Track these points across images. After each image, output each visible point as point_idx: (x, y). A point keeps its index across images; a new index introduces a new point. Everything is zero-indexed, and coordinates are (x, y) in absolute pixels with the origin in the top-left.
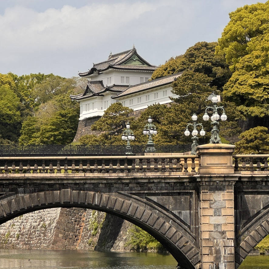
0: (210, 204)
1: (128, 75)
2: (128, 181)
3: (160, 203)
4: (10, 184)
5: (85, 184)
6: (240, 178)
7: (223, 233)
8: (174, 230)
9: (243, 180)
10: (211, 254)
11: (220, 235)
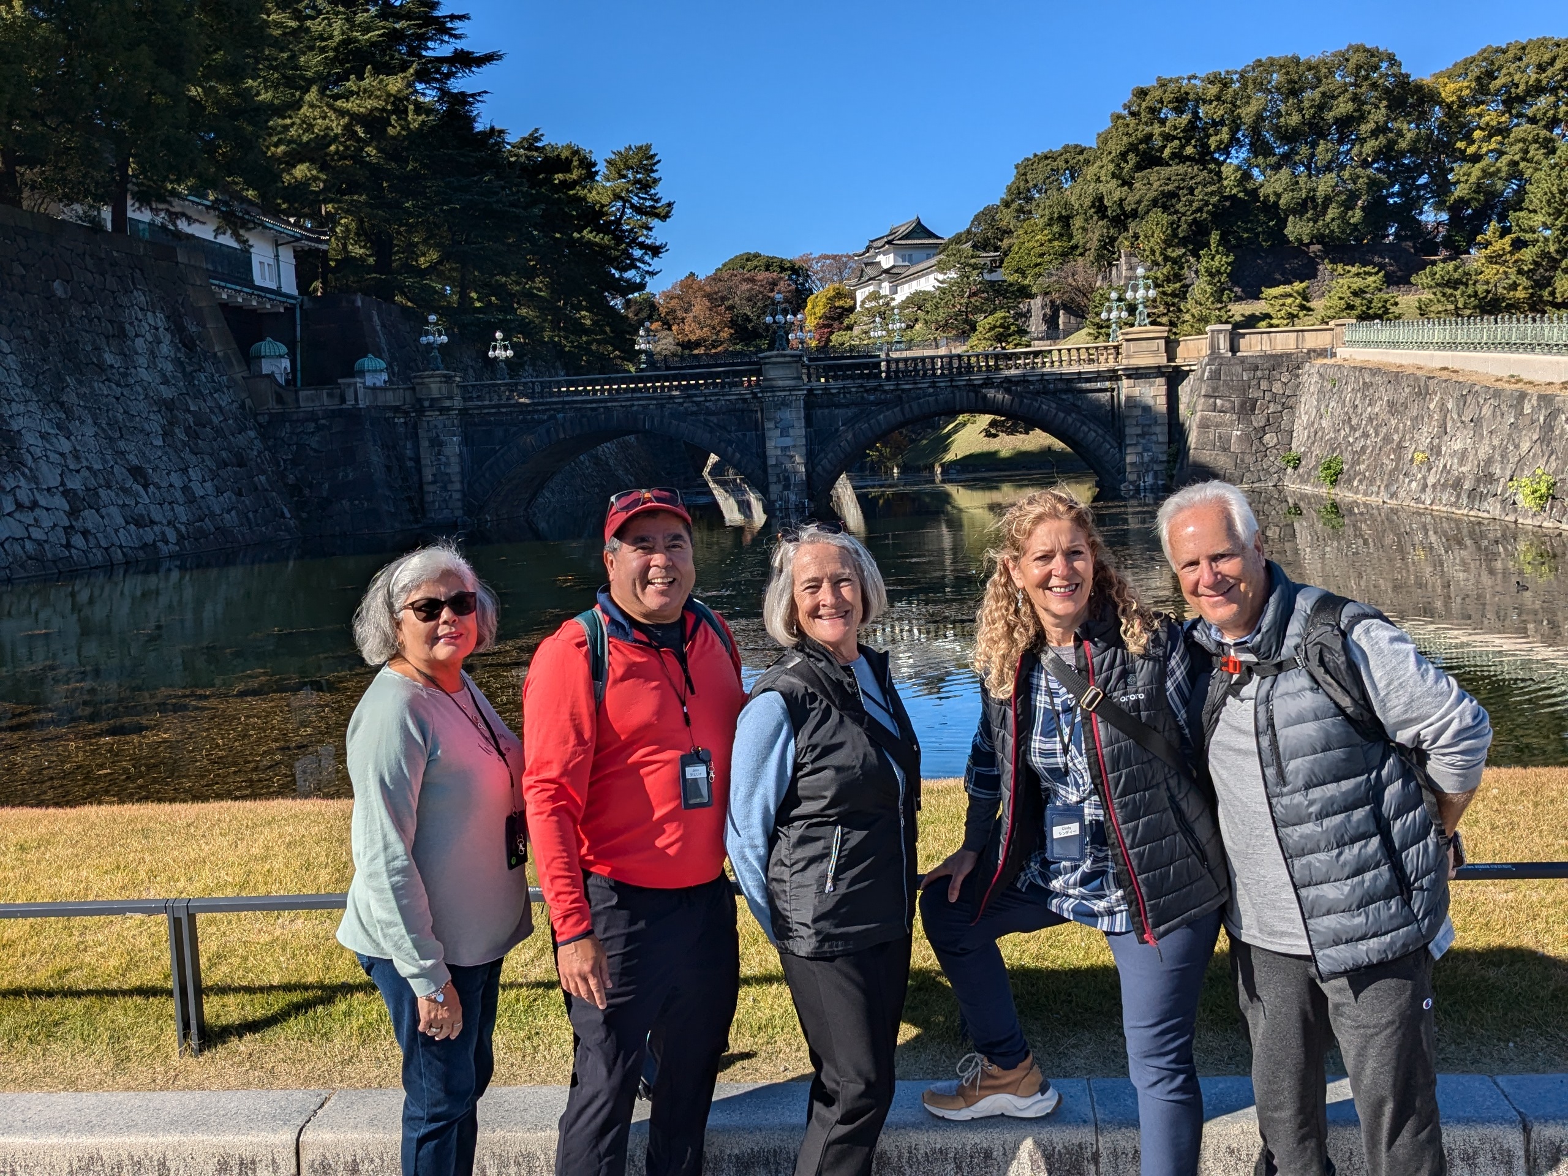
1: (910, 252)
6: (811, 391)
7: (792, 457)
8: (738, 455)
9: (816, 393)
10: (779, 481)
11: (788, 459)
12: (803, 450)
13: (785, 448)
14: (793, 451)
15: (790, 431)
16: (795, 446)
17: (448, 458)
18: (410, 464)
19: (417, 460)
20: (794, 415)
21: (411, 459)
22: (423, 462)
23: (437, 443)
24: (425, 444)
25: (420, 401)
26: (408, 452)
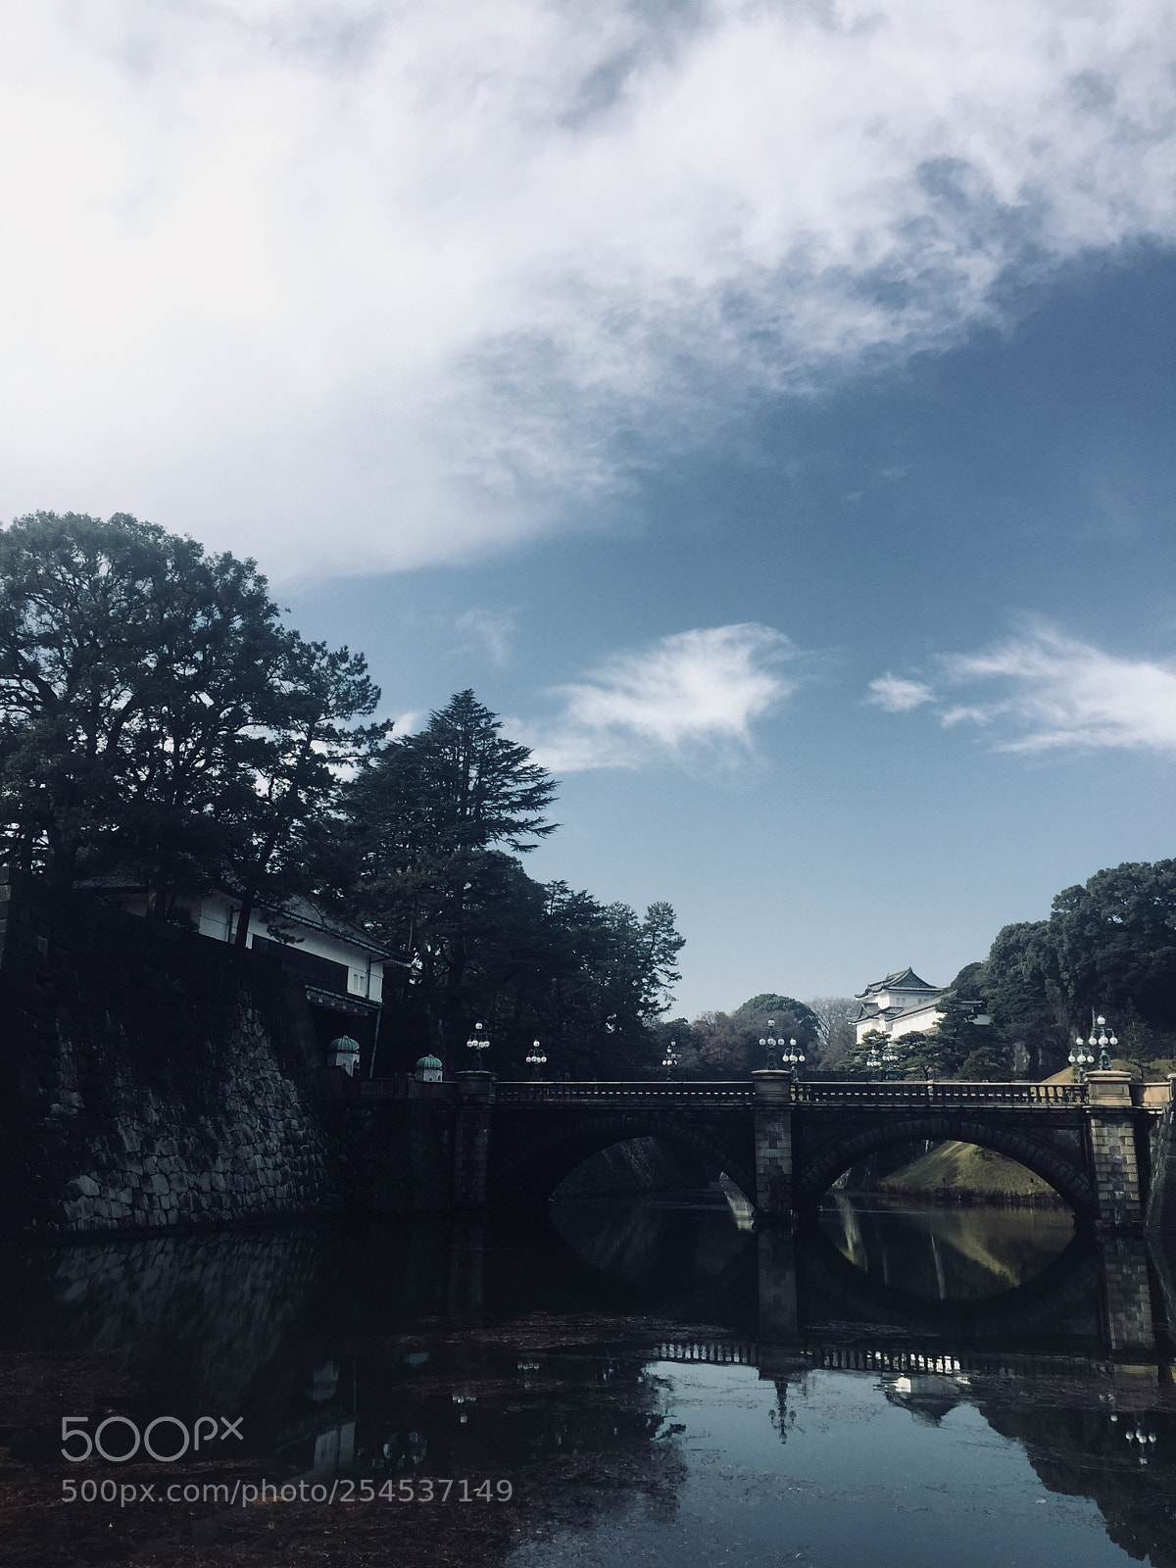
0: (766, 1135)
1: (903, 996)
6: (797, 1107)
7: (780, 1167)
8: (730, 1162)
9: (803, 1110)
11: (776, 1170)
12: (790, 1162)
13: (773, 1160)
14: (780, 1162)
15: (779, 1144)
16: (782, 1158)
17: (477, 1147)
18: (446, 1151)
20: (782, 1129)
21: (447, 1146)
22: (456, 1150)
23: (469, 1133)
24: (460, 1134)
26: (445, 1139)
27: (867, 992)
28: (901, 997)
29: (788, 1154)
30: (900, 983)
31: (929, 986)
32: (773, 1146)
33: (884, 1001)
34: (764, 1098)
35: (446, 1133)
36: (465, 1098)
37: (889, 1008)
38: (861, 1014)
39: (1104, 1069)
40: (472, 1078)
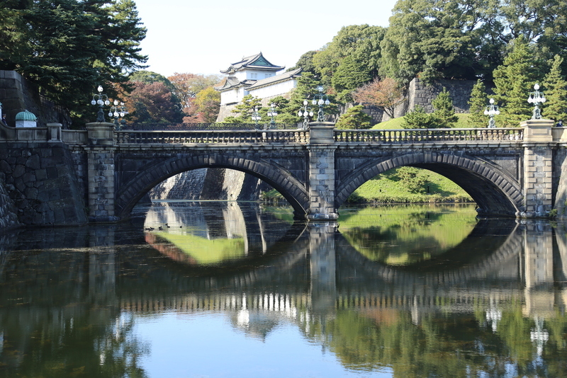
0: (317, 165)
1: (256, 72)
2: (257, 148)
3: (281, 164)
4: (171, 150)
5: (227, 150)
6: (339, 146)
7: (326, 186)
9: (341, 148)
10: (317, 201)
11: (324, 188)
12: (333, 183)
13: (321, 181)
14: (326, 183)
15: (326, 170)
16: (328, 180)
17: (106, 178)
18: (80, 180)
19: (85, 178)
20: (329, 161)
21: (81, 177)
22: (90, 179)
23: (100, 168)
24: (91, 168)
25: (90, 140)
26: (79, 173)
27: (230, 69)
28: (254, 72)
29: (333, 177)
30: (254, 63)
31: (272, 65)
32: (322, 172)
33: (241, 76)
34: (317, 141)
35: (80, 167)
36: (95, 143)
37: (246, 81)
38: (226, 84)
39: (536, 118)
40: (100, 127)
